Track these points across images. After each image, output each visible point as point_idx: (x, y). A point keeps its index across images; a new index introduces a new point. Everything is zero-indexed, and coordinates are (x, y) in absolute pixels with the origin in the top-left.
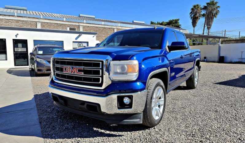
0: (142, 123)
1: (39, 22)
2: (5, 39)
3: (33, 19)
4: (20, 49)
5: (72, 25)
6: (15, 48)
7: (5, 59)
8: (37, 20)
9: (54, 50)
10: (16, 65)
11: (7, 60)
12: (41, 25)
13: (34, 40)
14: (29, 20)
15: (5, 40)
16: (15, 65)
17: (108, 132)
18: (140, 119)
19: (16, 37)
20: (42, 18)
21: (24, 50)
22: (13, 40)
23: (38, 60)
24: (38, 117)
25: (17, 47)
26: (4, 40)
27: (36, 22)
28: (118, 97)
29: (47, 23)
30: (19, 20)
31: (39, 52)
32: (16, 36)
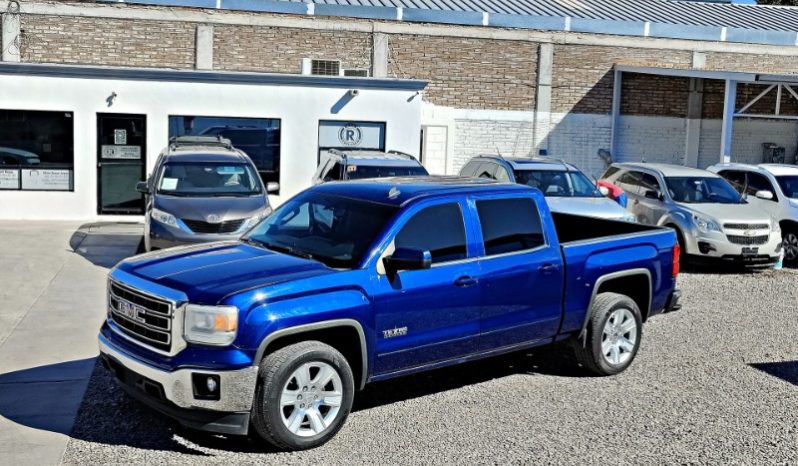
0: (246, 433)
1: (206, 24)
2: (72, 113)
3: (187, 12)
4: (120, 151)
5: (341, 31)
6: (104, 147)
7: (67, 187)
8: (197, 17)
9: (220, 173)
10: (104, 209)
11: (72, 190)
12: (215, 36)
13: (170, 117)
14: (169, 15)
15: (70, 116)
16: (100, 211)
17: (192, 446)
18: (242, 424)
19: (110, 104)
20: (218, 7)
21: (134, 153)
22: (100, 116)
23: (156, 214)
24: (80, 400)
25: (111, 142)
26: (67, 116)
27: (196, 25)
28: (194, 375)
29: (237, 26)
30: (133, 20)
31: (166, 180)
32: (110, 100)
